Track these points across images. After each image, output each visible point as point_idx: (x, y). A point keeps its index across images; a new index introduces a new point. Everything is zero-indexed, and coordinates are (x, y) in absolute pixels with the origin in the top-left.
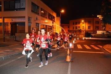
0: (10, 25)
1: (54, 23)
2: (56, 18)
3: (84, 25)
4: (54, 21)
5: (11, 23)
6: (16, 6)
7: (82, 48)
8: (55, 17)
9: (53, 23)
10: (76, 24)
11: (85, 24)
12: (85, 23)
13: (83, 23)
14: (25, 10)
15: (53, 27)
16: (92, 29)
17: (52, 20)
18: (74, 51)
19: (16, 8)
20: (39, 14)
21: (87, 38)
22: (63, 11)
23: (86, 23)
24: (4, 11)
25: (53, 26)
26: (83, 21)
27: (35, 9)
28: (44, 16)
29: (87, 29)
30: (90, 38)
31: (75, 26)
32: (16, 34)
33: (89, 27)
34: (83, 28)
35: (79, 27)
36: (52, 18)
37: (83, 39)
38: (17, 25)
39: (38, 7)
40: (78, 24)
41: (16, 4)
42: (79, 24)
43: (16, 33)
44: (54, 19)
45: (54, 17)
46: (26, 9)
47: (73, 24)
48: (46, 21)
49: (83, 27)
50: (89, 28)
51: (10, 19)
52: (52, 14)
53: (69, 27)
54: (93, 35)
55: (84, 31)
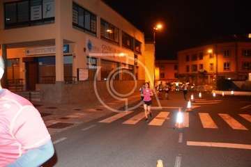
0: (24, 63)
1: (139, 56)
2: (143, 46)
3: (213, 61)
4: (140, 53)
5: (25, 60)
6: (32, 13)
8: (141, 43)
9: (136, 57)
10: (195, 58)
11: (215, 58)
12: (215, 55)
13: (211, 56)
14: (54, 23)
15: (137, 67)
16: (233, 69)
17: (133, 50)
19: (32, 19)
20: (95, 33)
21: (223, 93)
22: (159, 27)
23: (219, 56)
24: (5, 29)
25: (136, 64)
26: (210, 51)
27: (83, 20)
28: (111, 39)
29: (221, 69)
30: (232, 93)
31: (191, 63)
32: (37, 85)
33: (226, 65)
34: (212, 69)
35: (202, 66)
36: (132, 45)
38: (40, 64)
39: (93, 16)
40: (198, 58)
41: (32, 8)
42: (201, 58)
43: (38, 83)
44: (140, 48)
45: (138, 44)
46: (58, 20)
47: (188, 59)
49: (212, 64)
50: (225, 69)
51: (24, 49)
52: (132, 35)
53: (176, 68)
54: (239, 84)
55: (215, 76)
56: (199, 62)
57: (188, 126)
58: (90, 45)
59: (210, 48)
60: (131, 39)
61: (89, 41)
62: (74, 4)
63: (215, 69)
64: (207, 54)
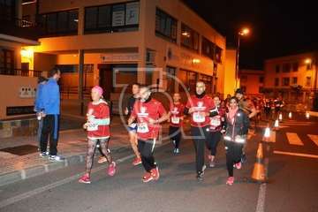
0: (98, 70)
1: (219, 65)
2: (224, 53)
4: (219, 61)
5: (99, 66)
6: (114, 19)
7: (301, 144)
8: (221, 49)
9: (215, 66)
10: (287, 69)
12: (314, 67)
13: (309, 68)
14: (138, 30)
15: (216, 79)
17: (212, 58)
18: (275, 152)
19: (114, 25)
20: (175, 40)
22: (246, 32)
25: (215, 74)
27: (165, 25)
28: (189, 45)
31: (281, 76)
32: (111, 94)
34: (308, 84)
35: (295, 79)
36: (212, 53)
37: (308, 116)
39: (174, 21)
40: (292, 70)
41: (114, 13)
42: (296, 69)
43: (113, 92)
44: (220, 56)
45: (219, 50)
46: (141, 27)
47: (278, 71)
48: (196, 61)
49: (309, 78)
51: (99, 55)
52: (212, 40)
53: (262, 80)
55: (312, 93)
56: (292, 74)
57: (274, 141)
58: (170, 53)
59: (309, 57)
60: (211, 45)
61: (170, 49)
62: (158, 9)
63: (313, 84)
64: (303, 65)
